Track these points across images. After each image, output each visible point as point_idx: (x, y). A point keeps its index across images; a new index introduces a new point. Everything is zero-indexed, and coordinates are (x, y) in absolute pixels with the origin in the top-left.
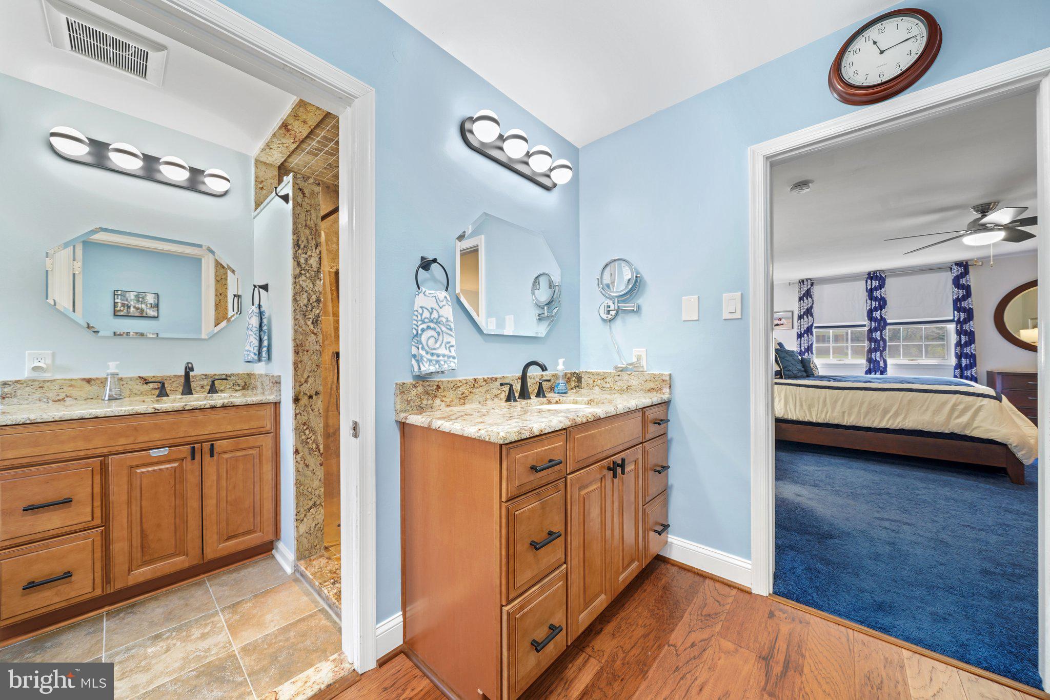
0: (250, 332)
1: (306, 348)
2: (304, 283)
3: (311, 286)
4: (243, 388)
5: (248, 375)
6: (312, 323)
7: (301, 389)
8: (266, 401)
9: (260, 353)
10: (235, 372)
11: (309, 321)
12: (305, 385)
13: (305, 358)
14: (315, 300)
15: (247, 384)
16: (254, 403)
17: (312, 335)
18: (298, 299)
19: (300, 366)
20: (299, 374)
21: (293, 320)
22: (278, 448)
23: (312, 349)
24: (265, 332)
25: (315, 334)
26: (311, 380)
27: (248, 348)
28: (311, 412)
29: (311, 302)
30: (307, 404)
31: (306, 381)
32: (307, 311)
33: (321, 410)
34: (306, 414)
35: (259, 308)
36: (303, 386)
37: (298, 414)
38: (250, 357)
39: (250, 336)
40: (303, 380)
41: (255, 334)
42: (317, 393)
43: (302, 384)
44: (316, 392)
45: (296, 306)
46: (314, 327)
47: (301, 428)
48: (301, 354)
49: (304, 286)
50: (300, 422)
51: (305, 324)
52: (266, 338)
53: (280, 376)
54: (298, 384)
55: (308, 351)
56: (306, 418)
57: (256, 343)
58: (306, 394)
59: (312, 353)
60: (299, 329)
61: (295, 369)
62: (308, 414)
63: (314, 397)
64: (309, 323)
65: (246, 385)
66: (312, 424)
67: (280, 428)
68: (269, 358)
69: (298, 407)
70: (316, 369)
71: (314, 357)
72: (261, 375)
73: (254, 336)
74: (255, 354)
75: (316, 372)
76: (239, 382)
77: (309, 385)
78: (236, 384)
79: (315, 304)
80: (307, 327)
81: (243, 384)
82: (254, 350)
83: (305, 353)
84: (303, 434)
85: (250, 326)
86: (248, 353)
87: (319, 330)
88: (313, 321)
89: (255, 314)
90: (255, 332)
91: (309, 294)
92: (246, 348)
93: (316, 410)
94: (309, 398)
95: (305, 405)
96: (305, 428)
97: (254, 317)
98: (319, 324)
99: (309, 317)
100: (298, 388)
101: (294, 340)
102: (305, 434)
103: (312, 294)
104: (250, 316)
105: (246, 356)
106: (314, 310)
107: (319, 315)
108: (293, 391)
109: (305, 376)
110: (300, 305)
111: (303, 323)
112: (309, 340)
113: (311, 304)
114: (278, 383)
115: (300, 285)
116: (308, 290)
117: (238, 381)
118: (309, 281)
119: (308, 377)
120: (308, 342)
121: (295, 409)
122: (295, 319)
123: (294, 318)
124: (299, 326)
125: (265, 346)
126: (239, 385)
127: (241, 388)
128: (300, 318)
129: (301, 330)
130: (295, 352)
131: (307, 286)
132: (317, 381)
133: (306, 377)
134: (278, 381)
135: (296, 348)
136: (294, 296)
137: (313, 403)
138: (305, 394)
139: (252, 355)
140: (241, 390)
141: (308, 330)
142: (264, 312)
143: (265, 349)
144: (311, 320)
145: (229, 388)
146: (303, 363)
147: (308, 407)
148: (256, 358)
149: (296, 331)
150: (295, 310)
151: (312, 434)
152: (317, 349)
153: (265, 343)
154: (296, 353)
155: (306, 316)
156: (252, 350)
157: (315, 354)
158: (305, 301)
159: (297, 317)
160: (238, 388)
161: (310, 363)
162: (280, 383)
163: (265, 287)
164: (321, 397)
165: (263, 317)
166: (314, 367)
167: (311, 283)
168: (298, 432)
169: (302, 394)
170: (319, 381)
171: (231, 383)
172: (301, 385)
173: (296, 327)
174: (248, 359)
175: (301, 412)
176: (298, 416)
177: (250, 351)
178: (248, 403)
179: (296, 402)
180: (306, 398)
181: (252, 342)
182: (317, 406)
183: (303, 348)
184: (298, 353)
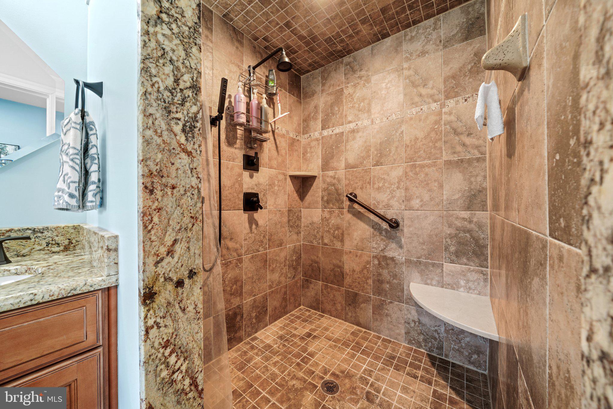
0: (65, 158)
1: (171, 181)
2: (166, 42)
3: (183, 54)
4: (66, 249)
5: (75, 228)
6: (183, 130)
7: (160, 270)
8: (85, 289)
9: (84, 194)
10: (51, 225)
11: (177, 124)
12: (168, 259)
13: (169, 202)
14: (188, 84)
15: (74, 241)
16: (55, 297)
17: (183, 155)
18: (154, 71)
19: (156, 219)
20: (153, 238)
21: (141, 116)
22: (113, 371)
23: (183, 183)
24: (93, 159)
25: (189, 154)
26: (179, 249)
27: (61, 185)
28: (181, 314)
29: (181, 86)
30: (171, 300)
31: (170, 253)
32: (173, 104)
33: (200, 306)
34: (169, 322)
35: (83, 117)
36: (164, 263)
37: (152, 327)
38: (61, 202)
39: (65, 164)
40: (163, 250)
41: (72, 160)
42: (192, 274)
43: (162, 259)
44: (191, 271)
45: (148, 85)
46: (187, 140)
47: (160, 355)
48: (158, 193)
49: (167, 49)
50: (156, 345)
51: (168, 130)
52: (94, 168)
53: (116, 237)
54: (151, 260)
55: (173, 188)
56: (171, 331)
57: (75, 176)
58: (171, 279)
59: (182, 192)
60: (156, 138)
61: (145, 227)
62: (175, 320)
63: (187, 281)
64: (178, 129)
65: (70, 243)
66: (184, 339)
67: (117, 333)
68: (102, 204)
69: (151, 312)
70: (190, 225)
71: (186, 201)
72: (89, 231)
73: (71, 163)
74: (71, 196)
75: (191, 230)
76: (58, 239)
77: (176, 259)
78: (54, 242)
79: (189, 93)
80: (173, 136)
81: (67, 242)
82: (69, 188)
83: (169, 191)
84: (163, 366)
85: (66, 147)
86: (60, 193)
87: (196, 146)
88: (184, 125)
89: (73, 125)
90: (71, 157)
91: (178, 69)
92: (58, 186)
93: (191, 308)
94: (177, 287)
95: (169, 303)
96: (168, 350)
97: (72, 131)
98: (196, 135)
99: (178, 115)
100: (151, 268)
101: (144, 161)
102: (167, 366)
103: (183, 70)
104: (65, 131)
105: (56, 199)
106: (187, 104)
107: (196, 117)
108: (141, 277)
109: (169, 239)
110: (156, 85)
111: (164, 126)
112: (177, 165)
113: (181, 90)
114: (112, 250)
115: (157, 41)
116: (175, 58)
117: (56, 238)
118: (177, 41)
119: (175, 241)
120: (174, 168)
121: (146, 317)
122: (147, 115)
123: (145, 111)
124: (156, 131)
125: (94, 183)
126: (58, 244)
127: (62, 248)
128: (158, 115)
129: (159, 141)
130: (146, 187)
131: (174, 51)
132: (192, 250)
133: (170, 243)
134: (112, 247)
135: (149, 179)
136: (143, 61)
137: (185, 295)
138: (168, 279)
139: (66, 198)
140: (63, 251)
141: (174, 144)
142: (92, 123)
143: (92, 187)
144: (181, 124)
145: (40, 250)
146: (164, 213)
147: (174, 305)
148: (74, 202)
149: (147, 142)
150: (145, 93)
151: (182, 359)
152: (193, 184)
153: (94, 177)
154: (149, 190)
155: (169, 112)
156: (66, 188)
157: (189, 194)
158: (170, 81)
159: (151, 110)
160: (56, 249)
161: (178, 212)
162: (116, 250)
163: (97, 88)
164: (200, 279)
165: (90, 133)
166: (187, 220)
167: (181, 48)
168: (151, 368)
169: (162, 280)
170: (195, 248)
171: (44, 243)
172: (157, 263)
173: (149, 133)
174: (59, 204)
175: (158, 320)
176: (153, 332)
177: (63, 191)
178: (39, 299)
179: (148, 302)
180: (170, 287)
181: (67, 174)
182: (192, 298)
183: (164, 180)
184: (151, 192)
